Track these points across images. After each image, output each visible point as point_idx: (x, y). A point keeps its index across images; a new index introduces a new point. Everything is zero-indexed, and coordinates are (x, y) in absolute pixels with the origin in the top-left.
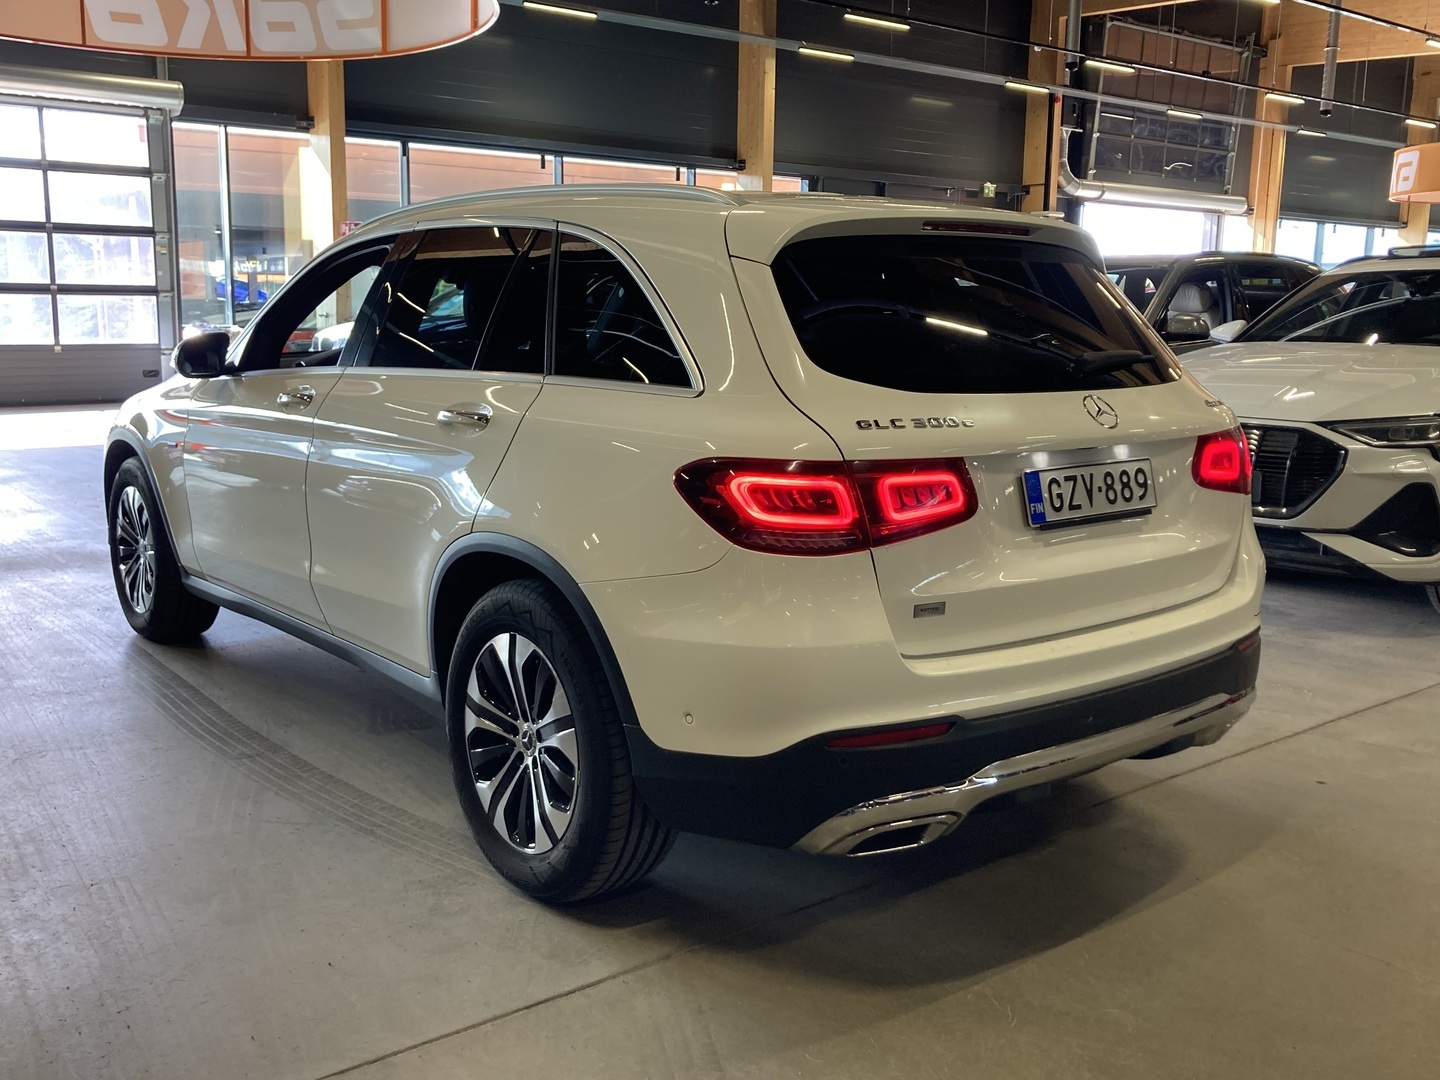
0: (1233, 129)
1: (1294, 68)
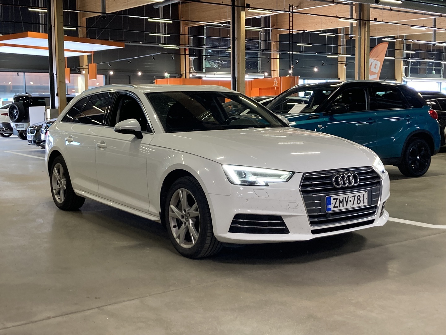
0: (259, 54)
1: (279, 35)
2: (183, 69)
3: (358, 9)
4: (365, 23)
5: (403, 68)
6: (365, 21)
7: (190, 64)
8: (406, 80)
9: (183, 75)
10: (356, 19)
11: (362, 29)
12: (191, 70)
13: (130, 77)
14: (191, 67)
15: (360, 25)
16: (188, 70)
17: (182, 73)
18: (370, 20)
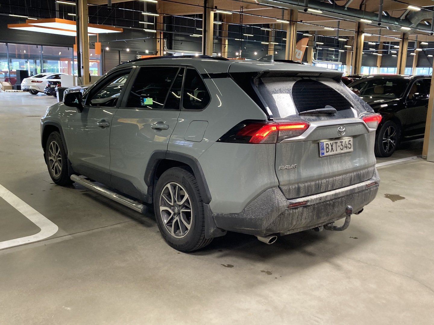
2: (158, 48)
3: (290, 13)
4: (294, 23)
5: (313, 54)
6: (294, 22)
7: (164, 44)
8: (314, 62)
9: (158, 52)
10: (288, 21)
11: (292, 27)
12: (165, 48)
13: (119, 51)
14: (164, 46)
15: (290, 24)
16: (162, 49)
17: (157, 50)
18: (298, 21)
